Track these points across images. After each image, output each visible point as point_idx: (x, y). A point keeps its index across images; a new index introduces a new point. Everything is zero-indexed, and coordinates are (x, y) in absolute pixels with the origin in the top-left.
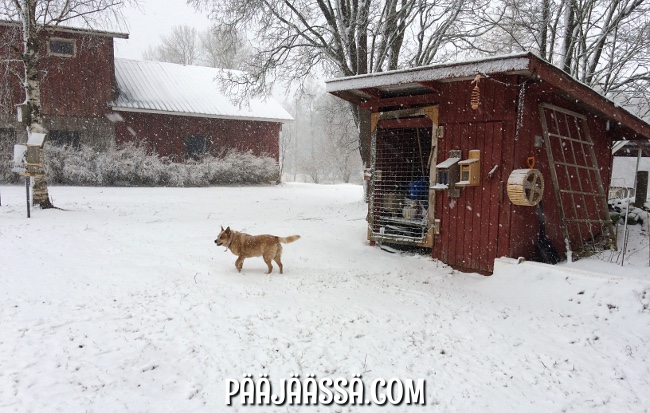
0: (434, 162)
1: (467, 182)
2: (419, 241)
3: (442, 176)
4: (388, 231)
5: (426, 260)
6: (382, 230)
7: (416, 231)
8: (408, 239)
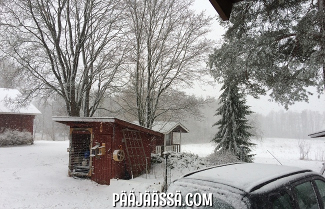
0: (91, 147)
1: (101, 154)
2: (87, 174)
3: (94, 152)
4: (76, 171)
5: (89, 181)
6: (74, 170)
7: (86, 171)
8: (83, 174)
